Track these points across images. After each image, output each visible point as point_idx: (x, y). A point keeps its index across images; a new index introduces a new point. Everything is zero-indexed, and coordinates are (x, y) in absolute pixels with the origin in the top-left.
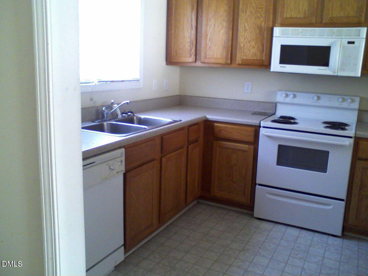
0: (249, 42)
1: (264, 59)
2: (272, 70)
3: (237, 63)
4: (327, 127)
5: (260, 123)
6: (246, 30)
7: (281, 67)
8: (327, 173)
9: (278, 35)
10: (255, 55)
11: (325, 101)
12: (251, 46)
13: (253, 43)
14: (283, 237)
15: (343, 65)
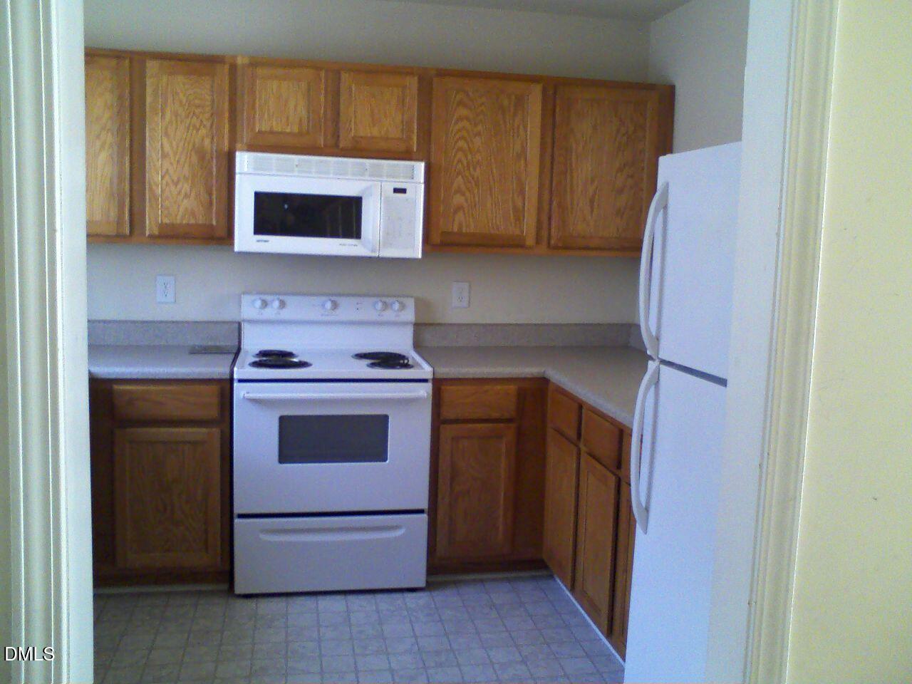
0: (176, 184)
1: (214, 223)
2: (236, 249)
3: (147, 233)
4: (373, 365)
5: (232, 373)
6: (164, 156)
7: (258, 241)
8: (387, 462)
9: (246, 170)
10: (193, 214)
11: (349, 309)
12: (179, 193)
13: (186, 187)
14: (318, 620)
15: (390, 235)
